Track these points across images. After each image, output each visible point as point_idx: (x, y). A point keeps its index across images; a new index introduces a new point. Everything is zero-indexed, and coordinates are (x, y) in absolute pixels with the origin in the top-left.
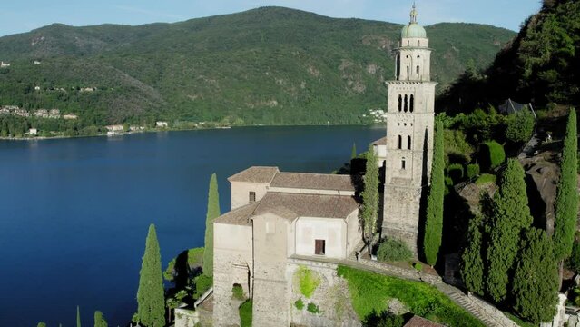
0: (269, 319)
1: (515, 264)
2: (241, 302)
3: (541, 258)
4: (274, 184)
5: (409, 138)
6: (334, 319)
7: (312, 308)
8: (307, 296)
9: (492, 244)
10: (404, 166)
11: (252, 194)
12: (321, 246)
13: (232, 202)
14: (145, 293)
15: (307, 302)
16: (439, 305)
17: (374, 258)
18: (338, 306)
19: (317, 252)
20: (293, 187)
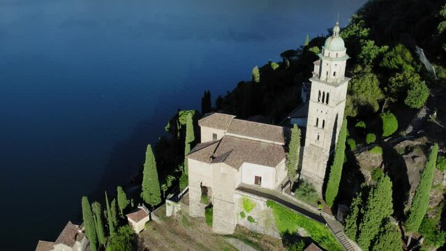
0: (223, 221)
1: (375, 239)
2: (206, 205)
3: (392, 242)
4: (230, 130)
5: (324, 121)
6: (264, 228)
7: (250, 219)
8: (248, 211)
9: (363, 223)
10: (318, 138)
11: (215, 136)
12: (258, 180)
13: (202, 138)
14: (147, 185)
15: (247, 214)
16: (329, 240)
17: (293, 194)
18: (266, 222)
19: (256, 183)
20: (242, 134)
